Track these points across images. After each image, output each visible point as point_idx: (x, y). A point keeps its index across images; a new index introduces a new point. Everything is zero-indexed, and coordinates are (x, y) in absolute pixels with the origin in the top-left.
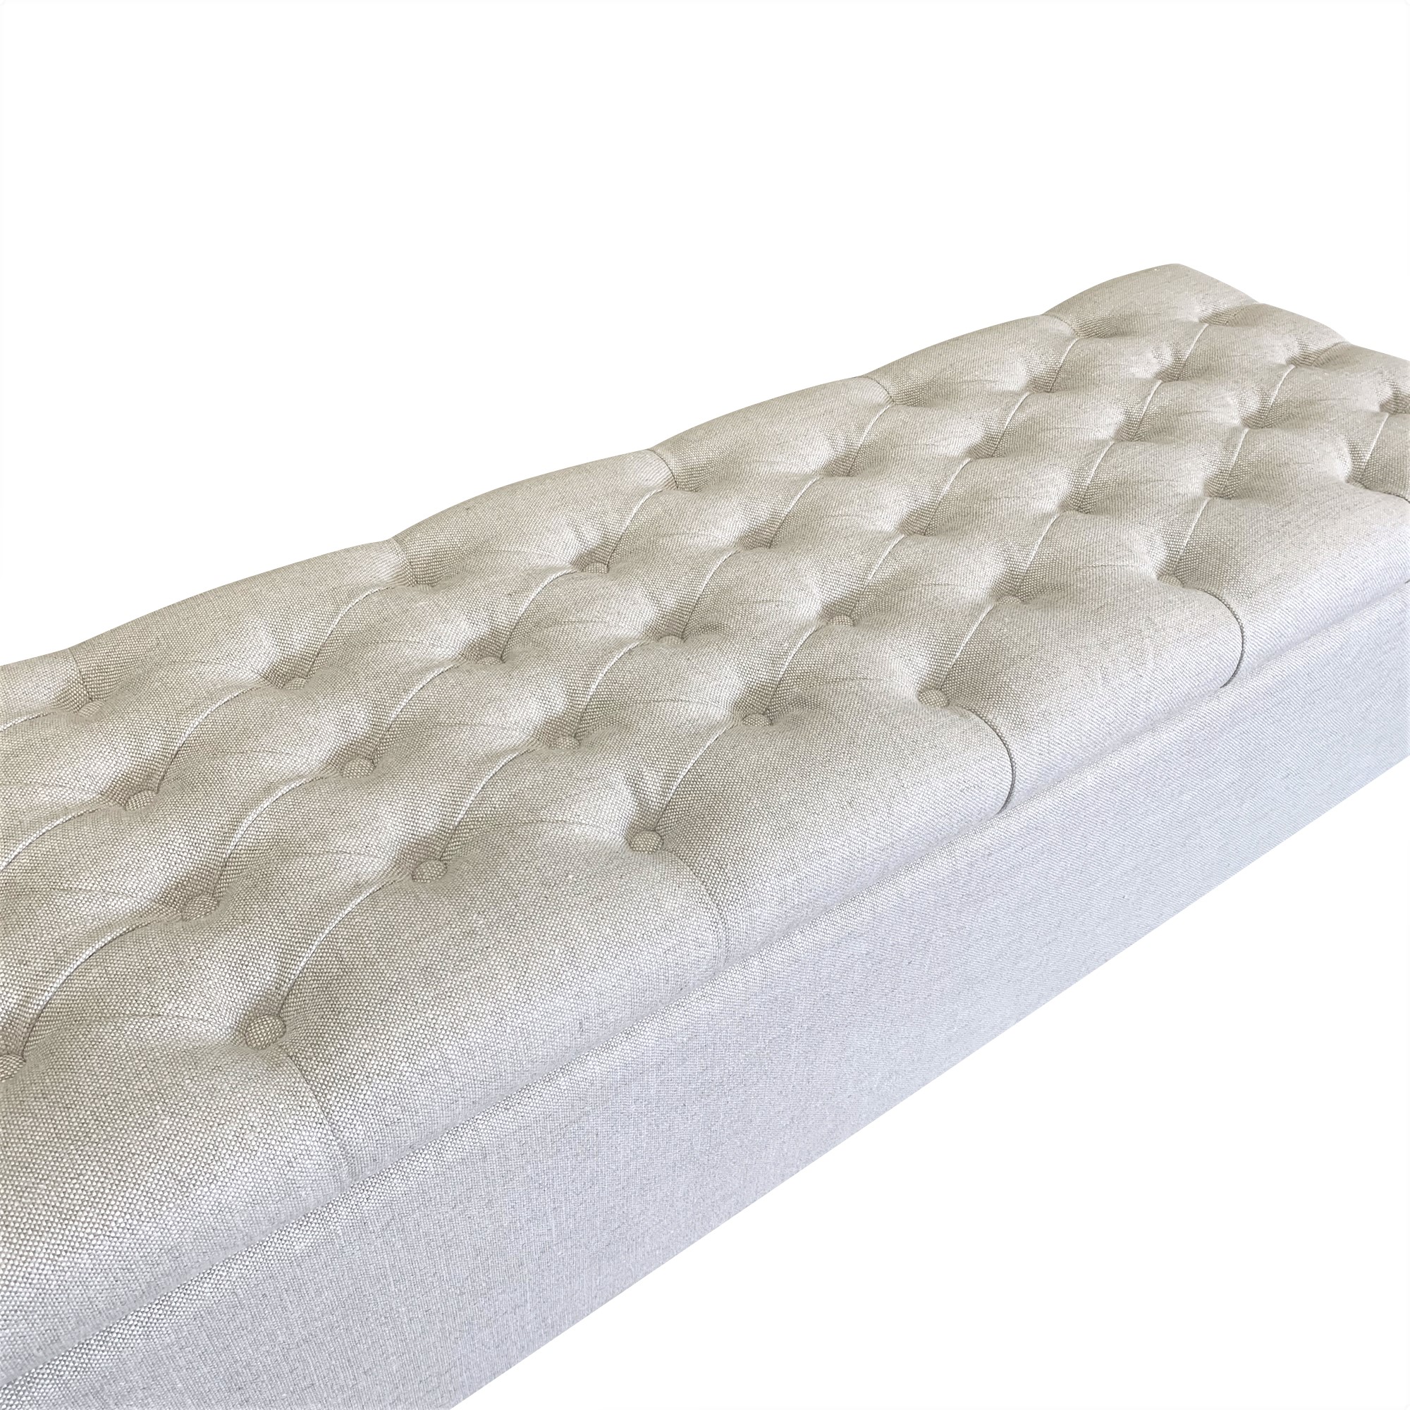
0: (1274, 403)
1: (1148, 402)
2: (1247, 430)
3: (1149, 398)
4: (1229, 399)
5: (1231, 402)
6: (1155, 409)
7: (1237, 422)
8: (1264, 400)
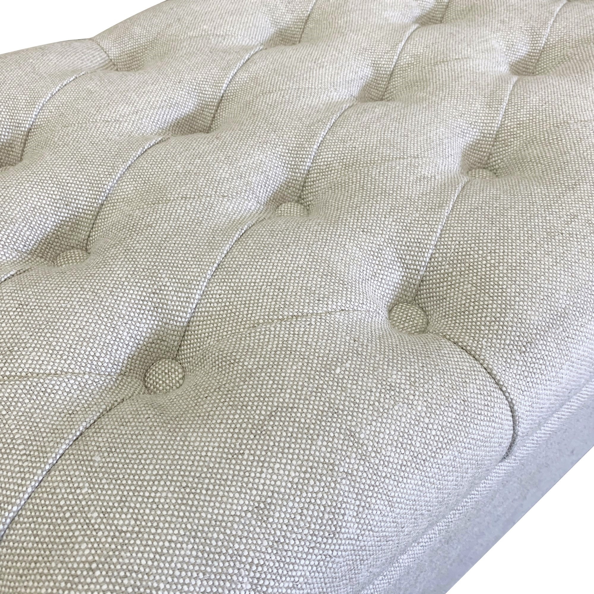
0: (546, 44)
1: (399, 50)
2: (515, 78)
3: (401, 45)
4: (494, 42)
5: (496, 45)
6: (406, 58)
7: (504, 69)
8: (534, 41)
